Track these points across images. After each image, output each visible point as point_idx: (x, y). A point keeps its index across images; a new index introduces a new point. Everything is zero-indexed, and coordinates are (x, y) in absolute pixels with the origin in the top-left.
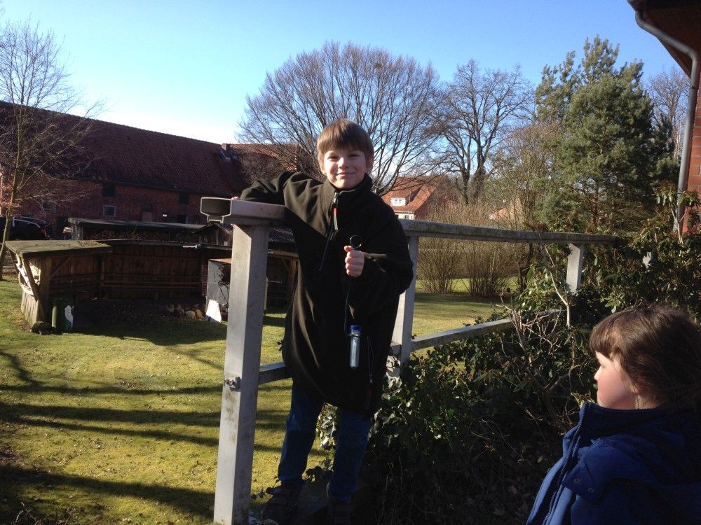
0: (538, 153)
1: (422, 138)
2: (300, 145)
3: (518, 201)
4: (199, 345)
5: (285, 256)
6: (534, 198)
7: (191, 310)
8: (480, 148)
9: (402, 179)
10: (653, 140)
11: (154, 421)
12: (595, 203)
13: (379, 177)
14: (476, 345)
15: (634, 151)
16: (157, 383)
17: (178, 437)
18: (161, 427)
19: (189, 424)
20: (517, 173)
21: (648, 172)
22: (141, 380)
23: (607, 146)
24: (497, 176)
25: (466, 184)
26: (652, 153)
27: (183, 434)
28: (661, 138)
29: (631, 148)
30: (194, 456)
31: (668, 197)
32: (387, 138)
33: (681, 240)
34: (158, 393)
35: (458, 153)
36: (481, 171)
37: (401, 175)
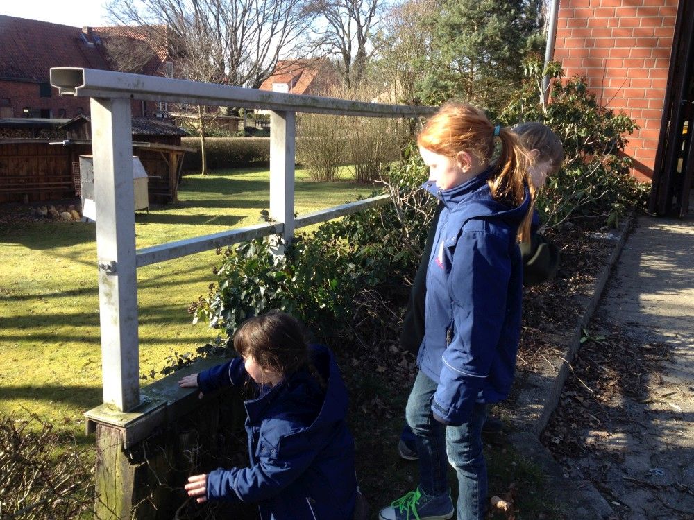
0: (416, 32)
1: (300, 17)
2: (170, 26)
3: (398, 82)
4: (79, 247)
5: (163, 149)
6: (413, 79)
7: (67, 211)
8: (360, 27)
9: (283, 62)
10: (524, 16)
11: (39, 325)
12: (470, 83)
13: (258, 61)
14: (358, 222)
15: (506, 27)
16: (37, 288)
17: (66, 339)
18: (47, 331)
19: (76, 325)
20: (396, 53)
21: (519, 49)
22: (20, 286)
23: (482, 24)
24: (378, 57)
25: (348, 67)
26: (523, 29)
27: (72, 335)
28: (531, 14)
29: (504, 24)
30: (85, 355)
31: (534, 68)
32: (264, 16)
33: (545, 111)
34: (40, 297)
35: (338, 34)
36: (362, 54)
37: (281, 58)
